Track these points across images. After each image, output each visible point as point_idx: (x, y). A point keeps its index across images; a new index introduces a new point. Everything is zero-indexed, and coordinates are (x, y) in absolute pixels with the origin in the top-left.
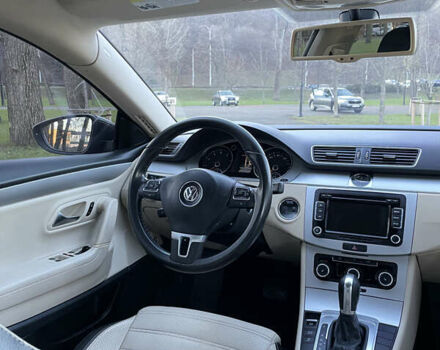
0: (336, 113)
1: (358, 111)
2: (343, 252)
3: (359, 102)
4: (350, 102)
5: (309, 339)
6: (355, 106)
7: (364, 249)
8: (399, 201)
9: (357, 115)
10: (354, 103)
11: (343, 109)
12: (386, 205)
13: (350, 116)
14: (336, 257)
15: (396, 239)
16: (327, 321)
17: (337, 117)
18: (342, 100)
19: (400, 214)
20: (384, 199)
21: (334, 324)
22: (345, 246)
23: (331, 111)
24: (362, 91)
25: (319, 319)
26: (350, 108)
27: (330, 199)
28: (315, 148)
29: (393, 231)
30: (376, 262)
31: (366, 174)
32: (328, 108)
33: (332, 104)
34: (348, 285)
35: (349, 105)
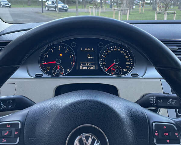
0: (58, 12)
1: (66, 11)
3: (67, 7)
4: (63, 7)
9: (66, 13)
11: (61, 10)
13: (63, 13)
17: (58, 13)
18: (60, 6)
23: (55, 11)
24: (66, 2)
26: (63, 9)
32: (54, 9)
33: (56, 7)
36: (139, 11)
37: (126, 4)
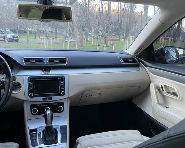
0: (7, 42)
1: (17, 41)
2: (43, 102)
3: (17, 37)
4: (13, 37)
5: (34, 141)
6: (15, 39)
7: (51, 99)
8: (62, 78)
9: (16, 43)
10: (14, 37)
11: (10, 40)
12: (57, 80)
13: (13, 43)
14: (40, 104)
15: (63, 93)
16: (40, 131)
17: (7, 43)
18: (9, 36)
19: (63, 83)
20: (57, 78)
21: (43, 131)
22: (43, 99)
23: (4, 41)
24: (17, 32)
25: (36, 131)
26: (13, 39)
27: (35, 80)
28: (24, 59)
29: (62, 90)
30: (56, 103)
31: (48, 69)
32: (3, 39)
33: (4, 37)
34: (49, 114)
35: (13, 38)
36: (92, 43)
37: (79, 36)
